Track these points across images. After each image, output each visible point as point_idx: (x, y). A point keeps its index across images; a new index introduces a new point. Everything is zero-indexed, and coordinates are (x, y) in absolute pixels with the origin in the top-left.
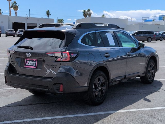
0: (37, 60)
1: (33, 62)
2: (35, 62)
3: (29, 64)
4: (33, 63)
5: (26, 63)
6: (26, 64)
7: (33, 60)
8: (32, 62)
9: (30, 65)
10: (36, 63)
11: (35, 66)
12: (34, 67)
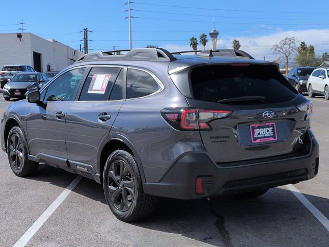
0: (275, 123)
1: (267, 129)
2: (272, 128)
3: (259, 134)
4: (268, 131)
5: (253, 133)
6: (253, 136)
7: (267, 124)
8: (265, 130)
9: (262, 136)
10: (273, 130)
11: (274, 136)
12: (271, 139)
